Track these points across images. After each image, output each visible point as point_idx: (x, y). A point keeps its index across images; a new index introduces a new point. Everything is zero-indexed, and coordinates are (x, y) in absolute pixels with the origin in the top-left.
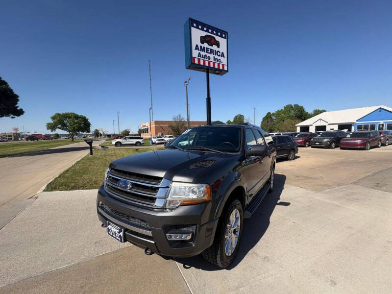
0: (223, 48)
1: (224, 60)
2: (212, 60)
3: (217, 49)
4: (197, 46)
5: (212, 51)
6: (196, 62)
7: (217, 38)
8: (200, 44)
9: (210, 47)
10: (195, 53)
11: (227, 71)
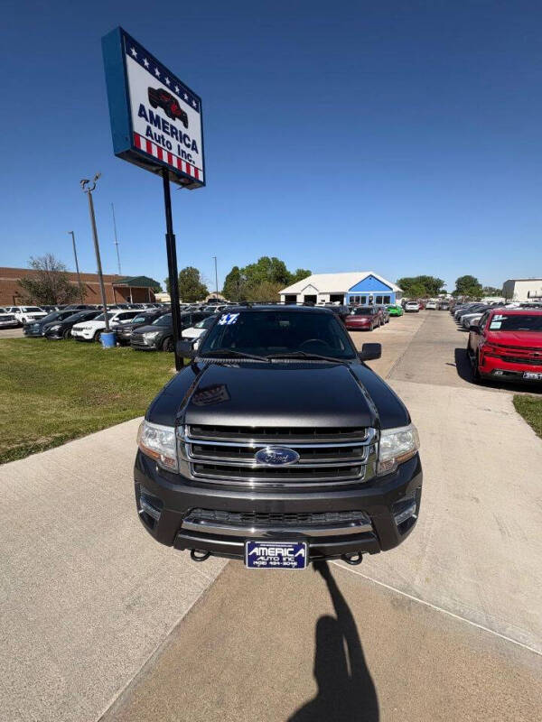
0: (194, 131)
1: (197, 159)
2: (174, 151)
3: (184, 131)
4: (142, 108)
5: (174, 132)
6: (143, 147)
7: (184, 106)
8: (148, 107)
9: (169, 120)
10: (140, 125)
11: (203, 184)
